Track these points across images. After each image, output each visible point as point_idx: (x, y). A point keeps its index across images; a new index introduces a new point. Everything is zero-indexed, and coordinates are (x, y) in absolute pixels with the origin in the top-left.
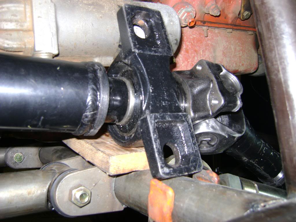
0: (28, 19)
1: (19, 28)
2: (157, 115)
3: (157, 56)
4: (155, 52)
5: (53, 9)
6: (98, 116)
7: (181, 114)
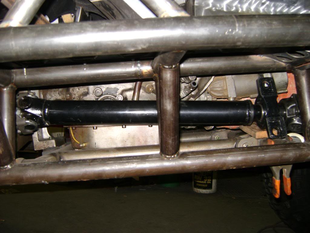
0: (225, 86)
1: (222, 89)
2: (270, 118)
3: (271, 96)
4: (270, 95)
5: (233, 81)
6: (251, 119)
7: (279, 117)
